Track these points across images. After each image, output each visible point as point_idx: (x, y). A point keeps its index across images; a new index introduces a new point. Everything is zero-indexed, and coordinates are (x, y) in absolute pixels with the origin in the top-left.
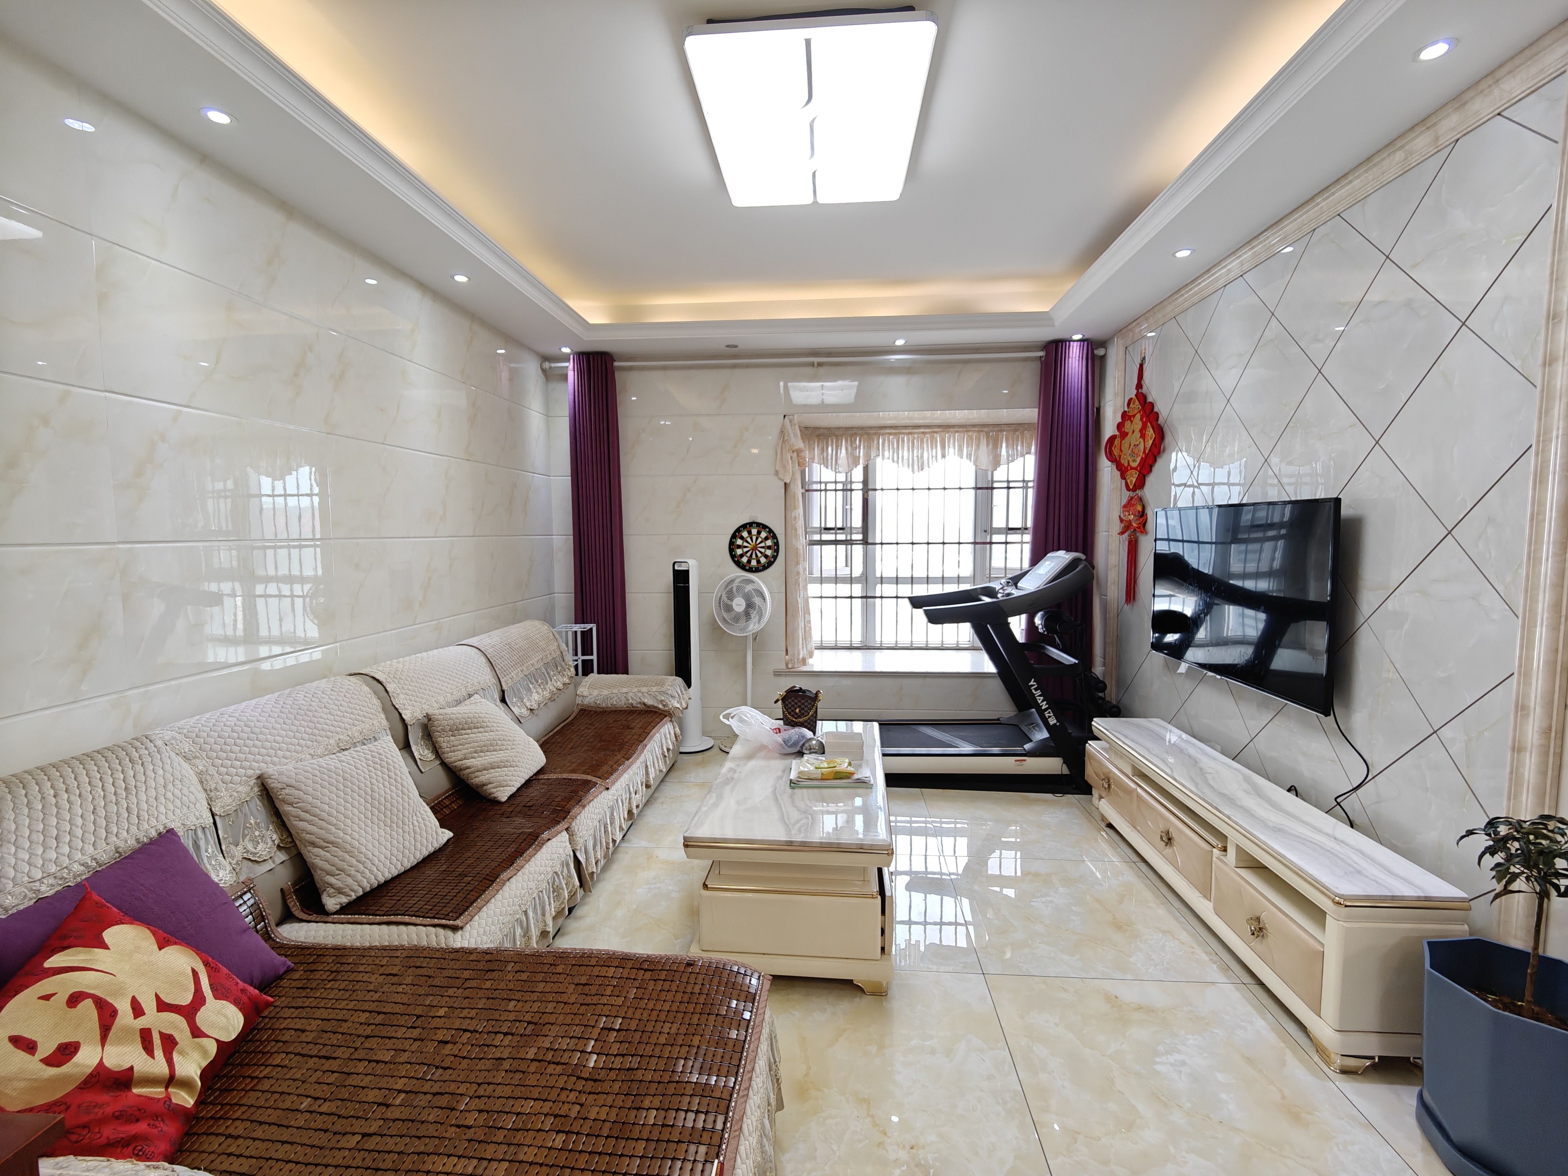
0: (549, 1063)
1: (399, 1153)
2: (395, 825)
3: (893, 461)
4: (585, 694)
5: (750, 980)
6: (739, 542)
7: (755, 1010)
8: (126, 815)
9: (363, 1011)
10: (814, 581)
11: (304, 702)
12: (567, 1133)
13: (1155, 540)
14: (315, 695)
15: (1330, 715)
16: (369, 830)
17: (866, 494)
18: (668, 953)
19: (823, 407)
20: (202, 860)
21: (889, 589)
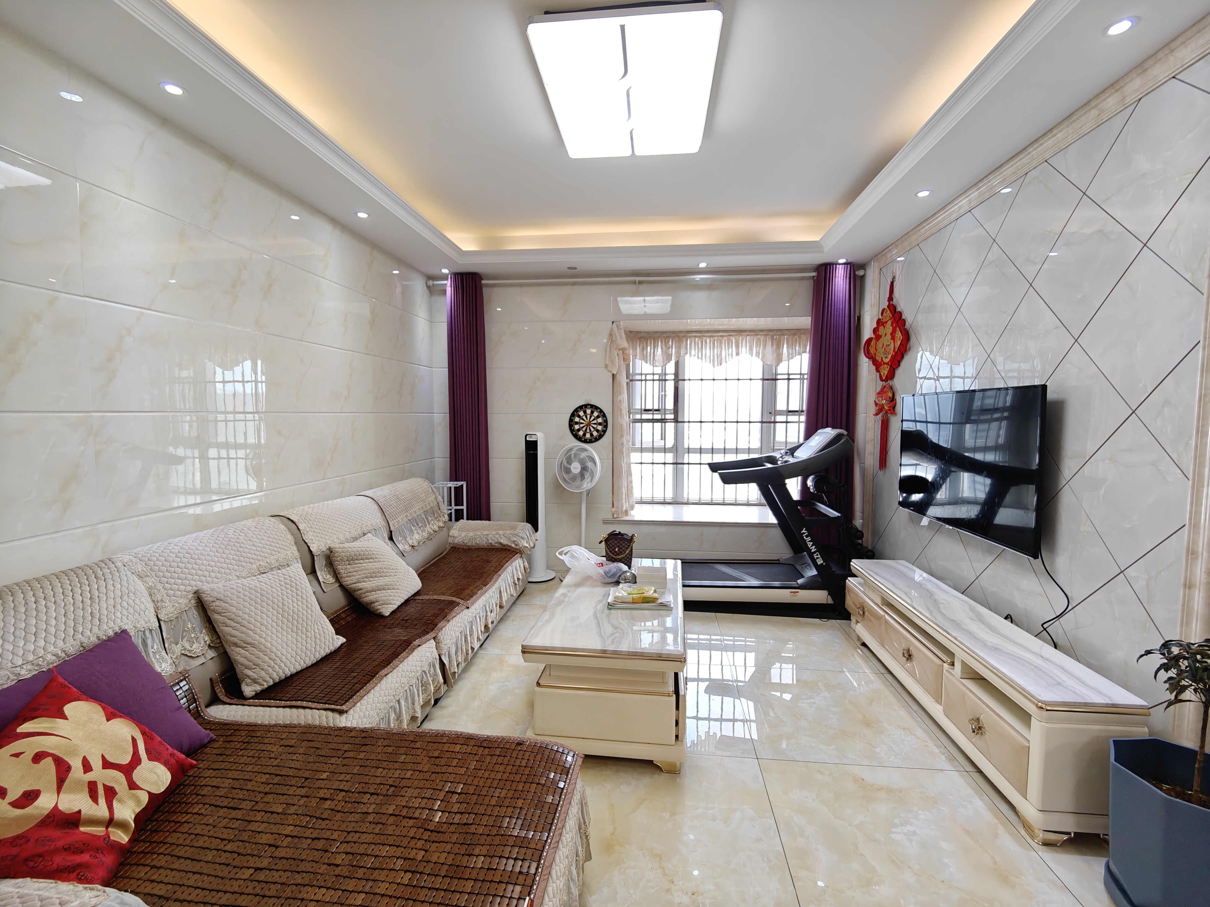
0: (404, 817)
1: (282, 884)
2: (300, 632)
3: (698, 358)
4: (455, 535)
5: (566, 757)
6: (577, 419)
7: (568, 781)
8: (90, 618)
9: (265, 774)
10: (636, 450)
11: (233, 536)
12: (413, 872)
13: (902, 421)
14: (242, 531)
15: (1038, 558)
16: (279, 634)
17: (677, 384)
18: (503, 735)
19: (646, 316)
20: (149, 655)
21: (694, 458)
